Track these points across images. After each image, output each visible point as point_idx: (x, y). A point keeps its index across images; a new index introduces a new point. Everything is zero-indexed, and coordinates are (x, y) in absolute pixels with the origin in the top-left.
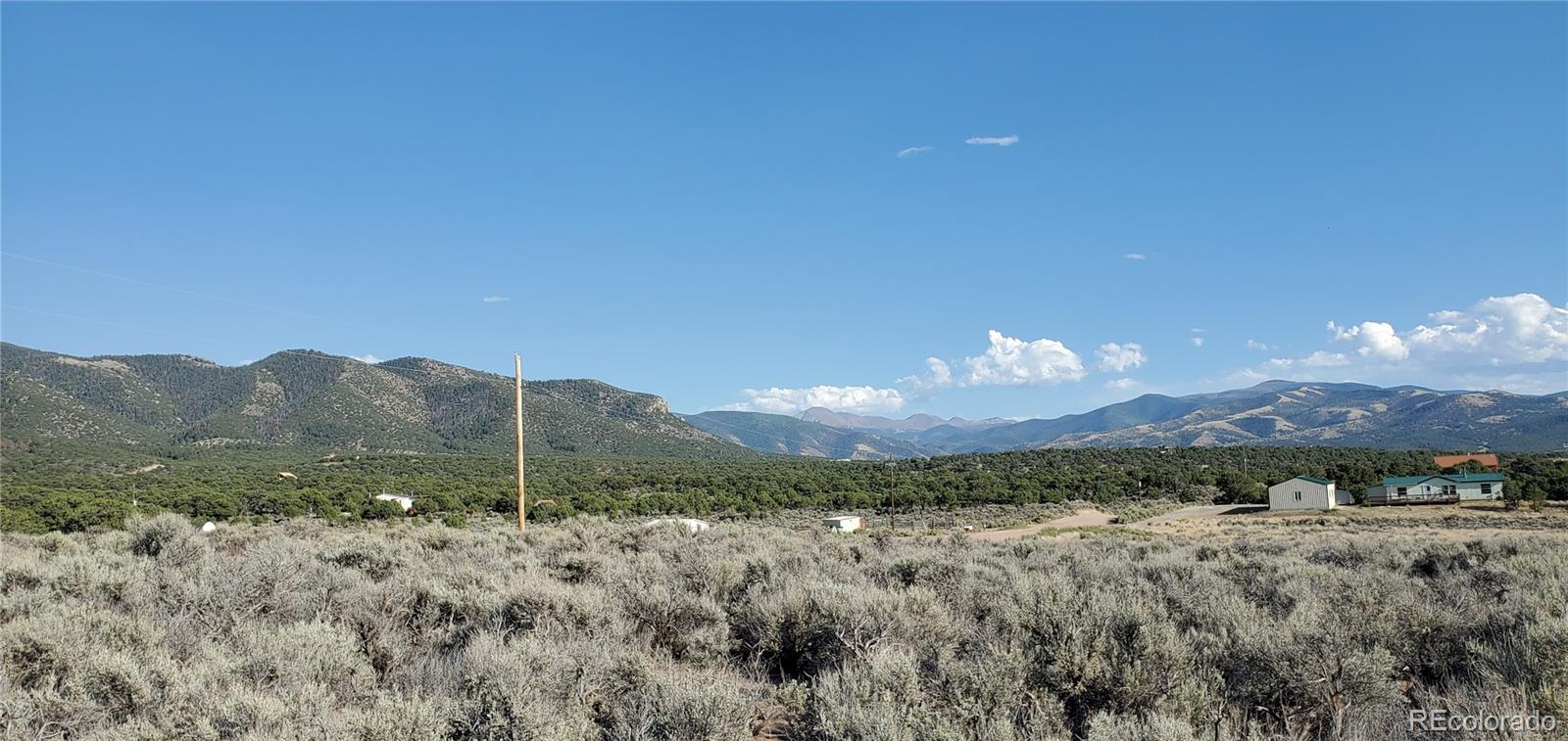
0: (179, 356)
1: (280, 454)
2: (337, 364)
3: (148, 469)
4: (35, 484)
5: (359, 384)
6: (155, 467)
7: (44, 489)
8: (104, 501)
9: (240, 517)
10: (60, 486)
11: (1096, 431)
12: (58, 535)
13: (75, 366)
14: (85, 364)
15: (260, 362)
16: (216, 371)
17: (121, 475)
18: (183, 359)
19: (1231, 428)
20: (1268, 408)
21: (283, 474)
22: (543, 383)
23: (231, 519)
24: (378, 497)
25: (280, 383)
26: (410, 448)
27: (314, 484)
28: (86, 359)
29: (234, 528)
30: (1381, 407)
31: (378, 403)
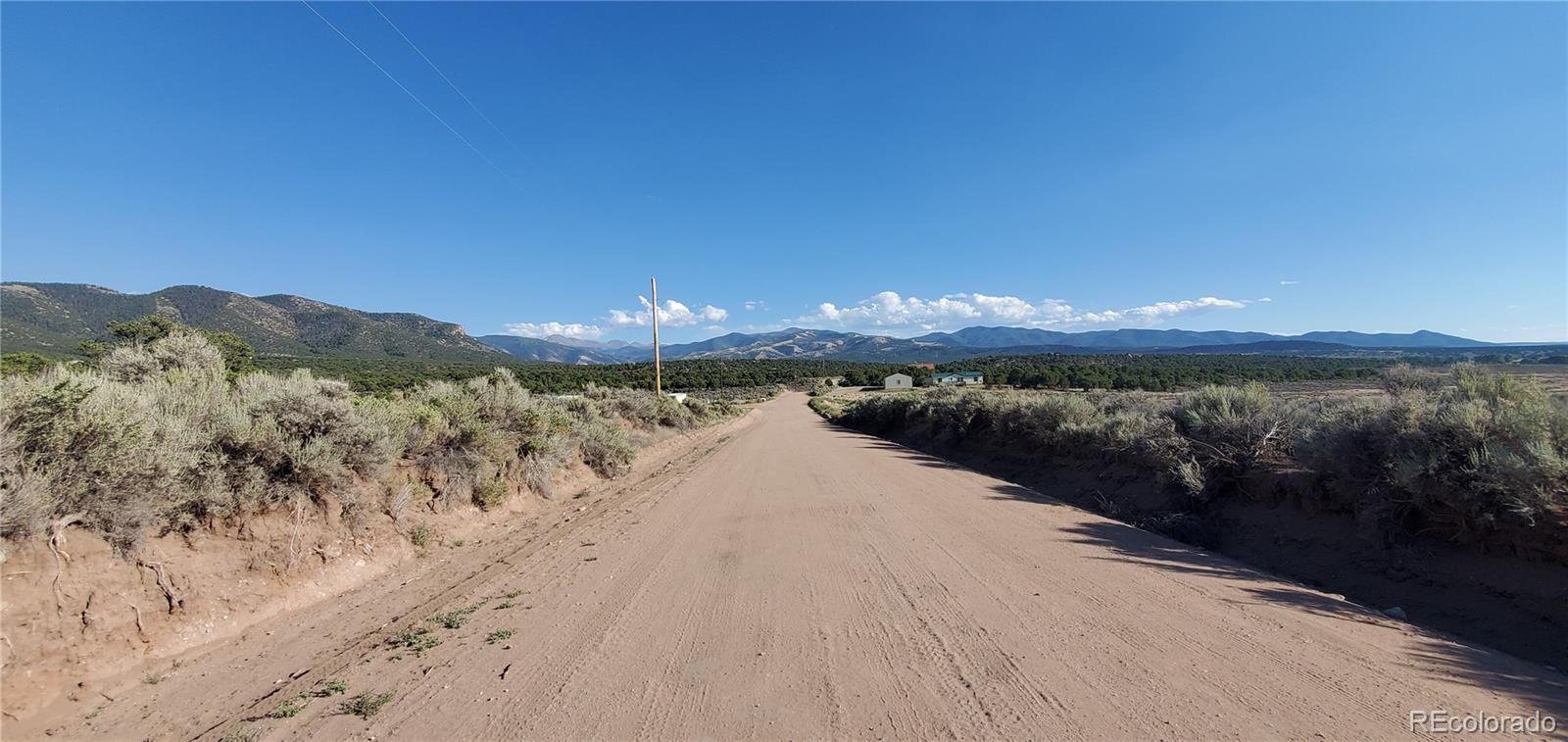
0: (85, 285)
2: (226, 296)
5: (242, 309)
11: (708, 351)
15: (158, 292)
16: (120, 296)
18: (89, 287)
19: (773, 350)
20: (791, 341)
22: (380, 315)
25: (177, 307)
30: (841, 342)
31: (259, 323)
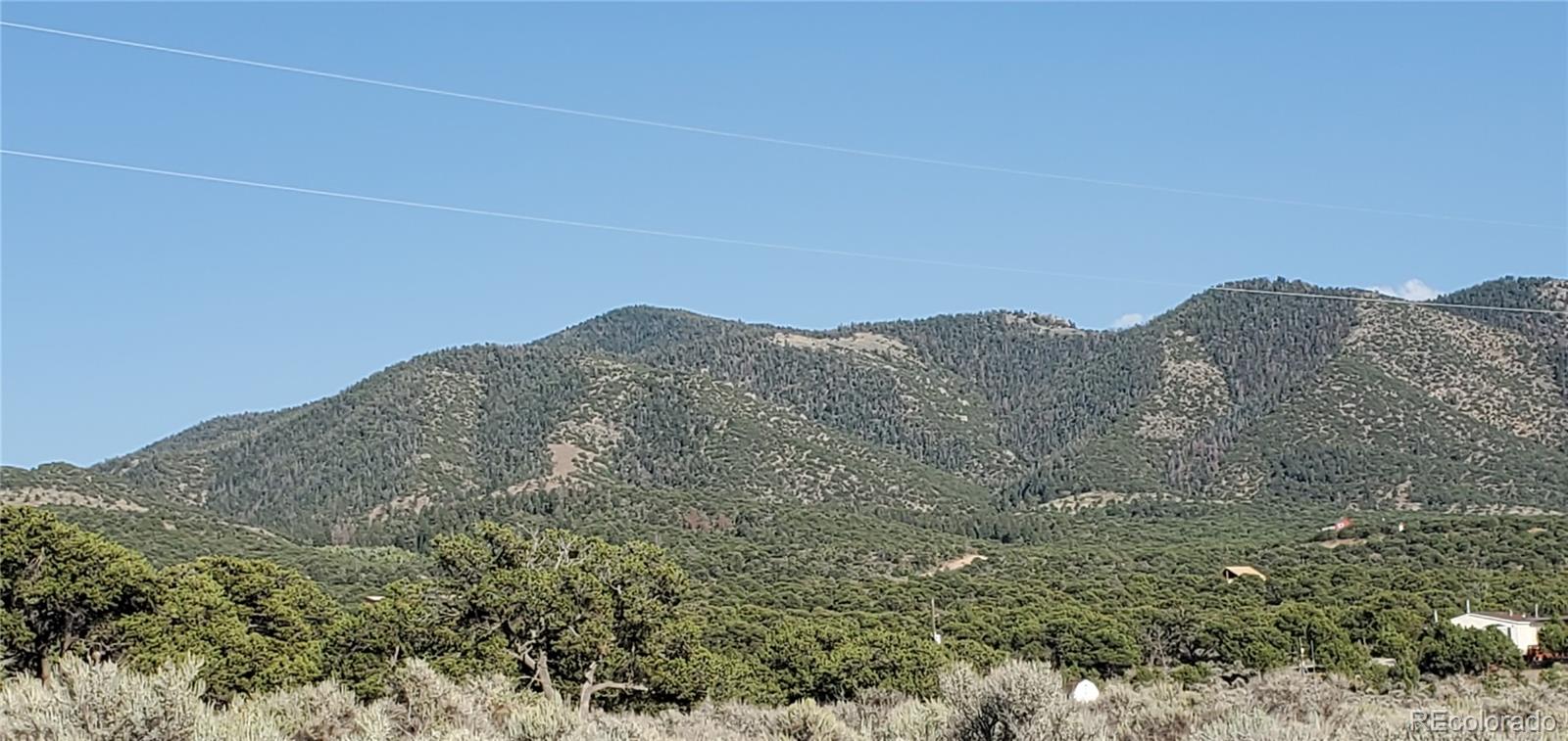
0: (1001, 314)
1: (1225, 523)
2: (1340, 306)
3: (956, 565)
4: (750, 600)
5: (1392, 351)
6: (968, 559)
7: (768, 611)
8: (883, 634)
9: (1150, 668)
10: (795, 604)
12: (809, 706)
13: (807, 350)
14: (823, 345)
15: (1169, 315)
16: (1078, 341)
17: (906, 580)
18: (1009, 319)
21: (1233, 569)
23: (1130, 673)
24: (1455, 621)
25: (1216, 360)
26: (1523, 499)
27: (1305, 591)
28: (825, 335)
29: (1146, 693)
31: (1440, 394)
